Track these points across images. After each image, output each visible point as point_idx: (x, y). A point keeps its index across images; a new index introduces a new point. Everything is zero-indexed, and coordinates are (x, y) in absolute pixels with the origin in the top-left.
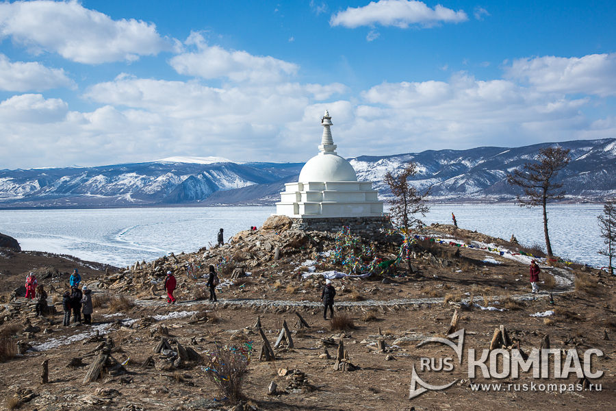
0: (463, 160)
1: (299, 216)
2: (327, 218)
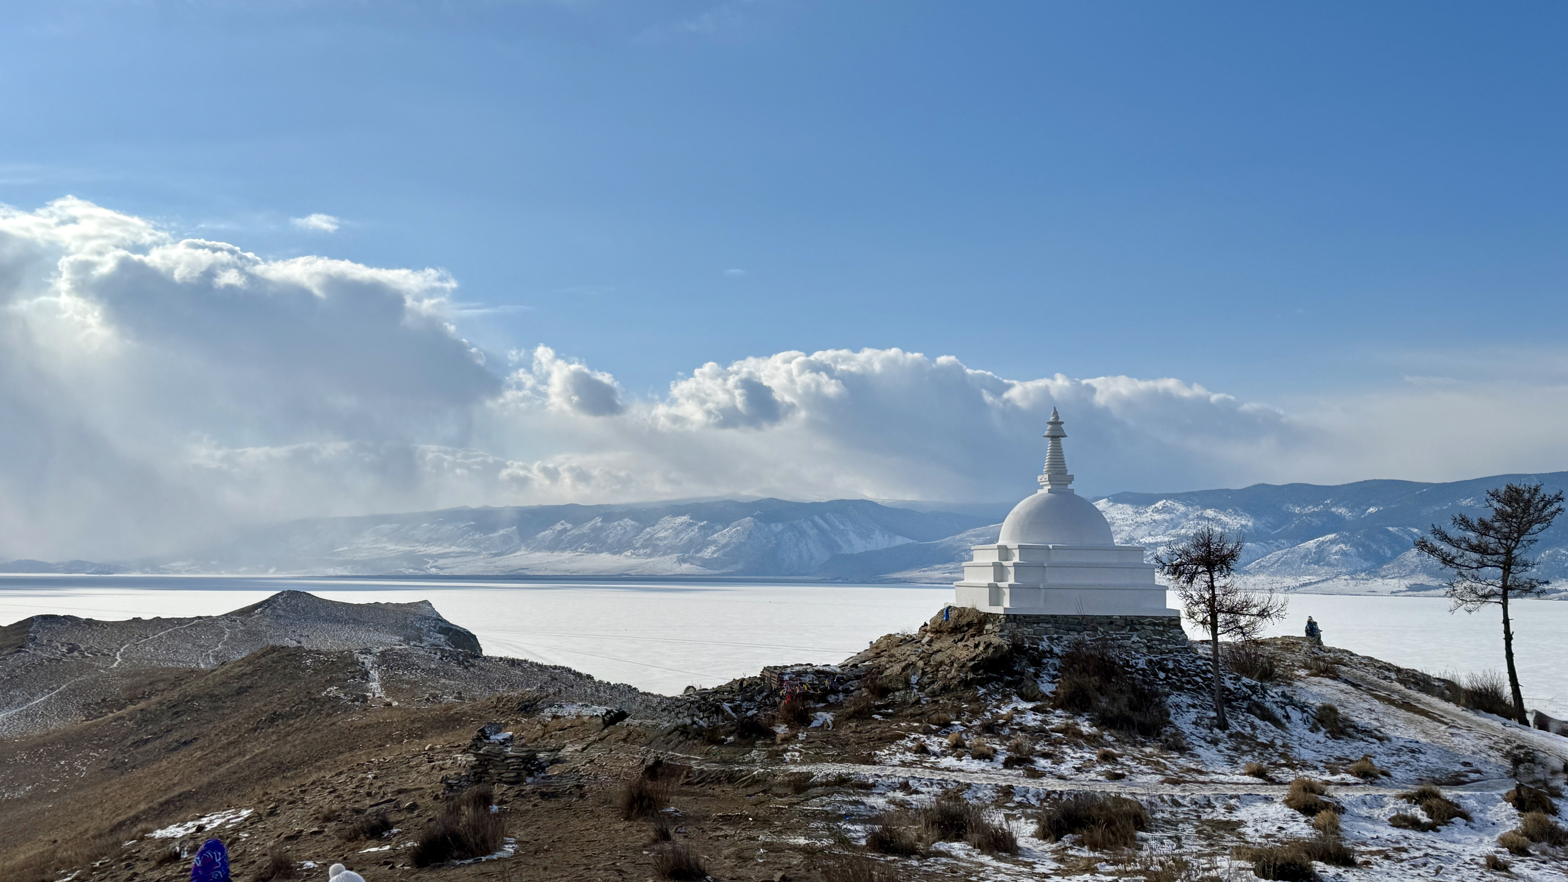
0: (1334, 505)
1: (999, 610)
2: (1053, 616)
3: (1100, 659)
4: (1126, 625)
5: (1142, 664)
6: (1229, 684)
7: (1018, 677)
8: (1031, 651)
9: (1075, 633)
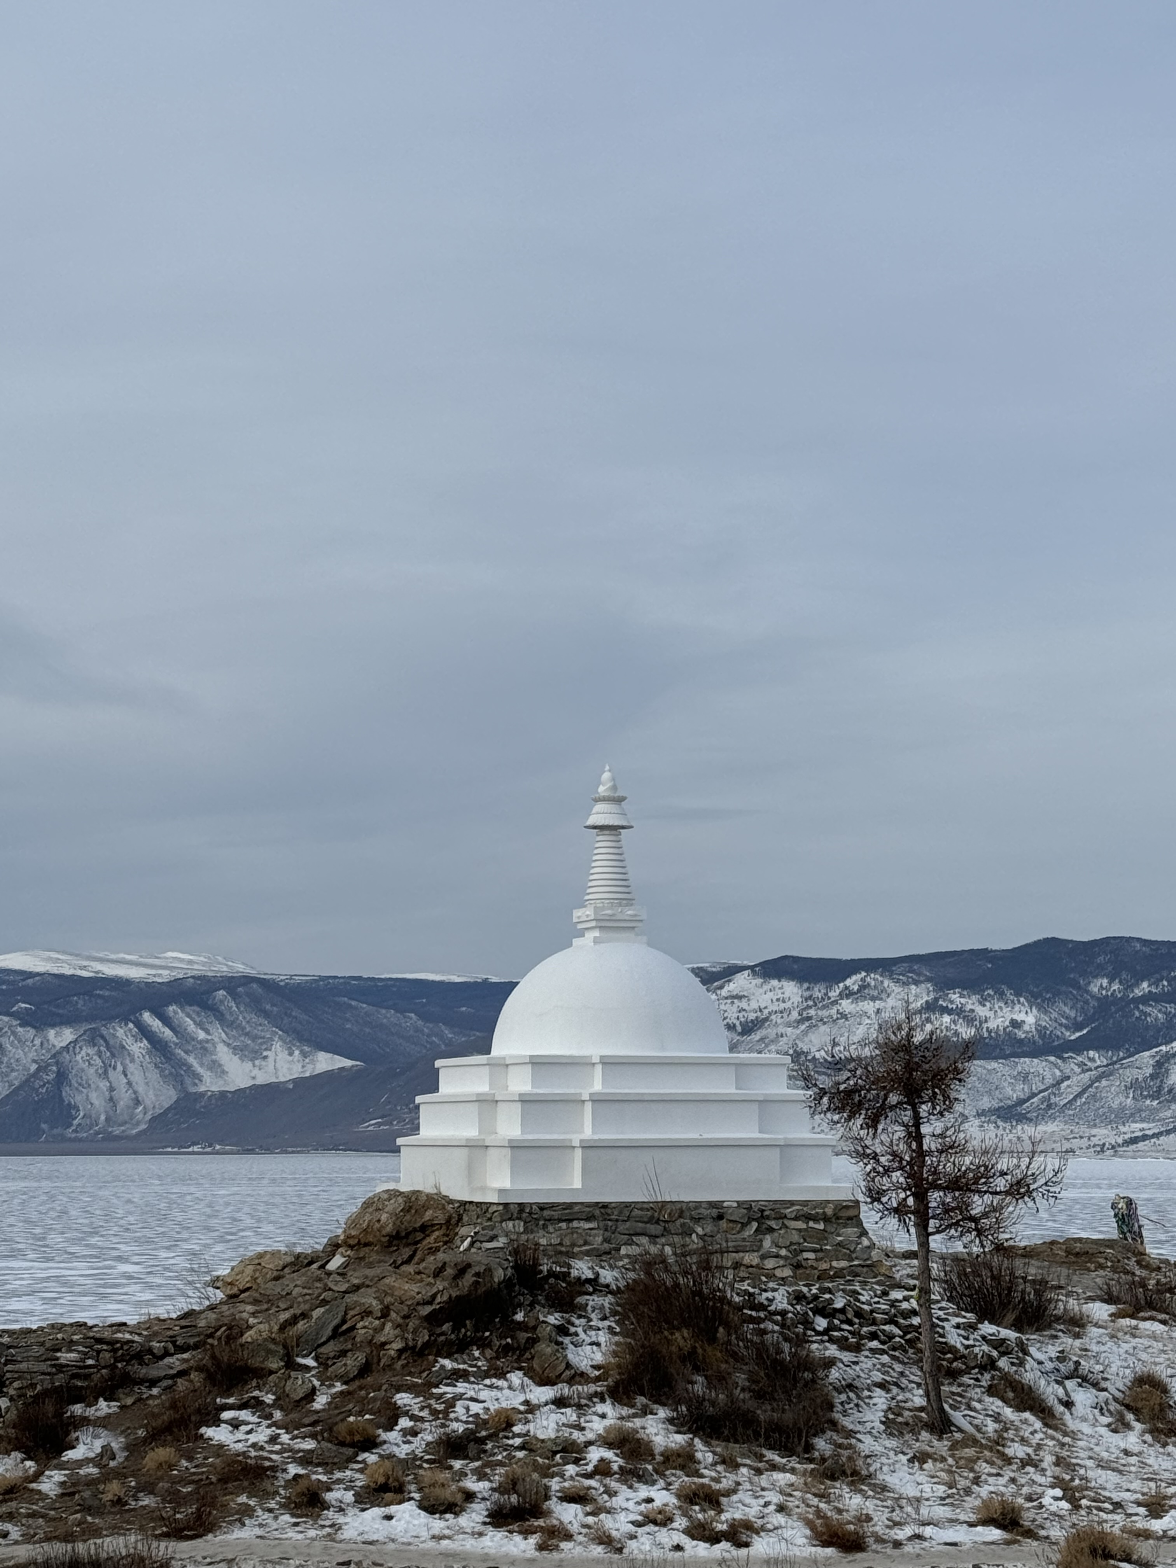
1: (487, 1195)
2: (600, 1205)
3: (694, 1294)
4: (750, 1220)
5: (780, 1299)
6: (954, 1339)
7: (523, 1336)
8: (552, 1281)
9: (644, 1240)
